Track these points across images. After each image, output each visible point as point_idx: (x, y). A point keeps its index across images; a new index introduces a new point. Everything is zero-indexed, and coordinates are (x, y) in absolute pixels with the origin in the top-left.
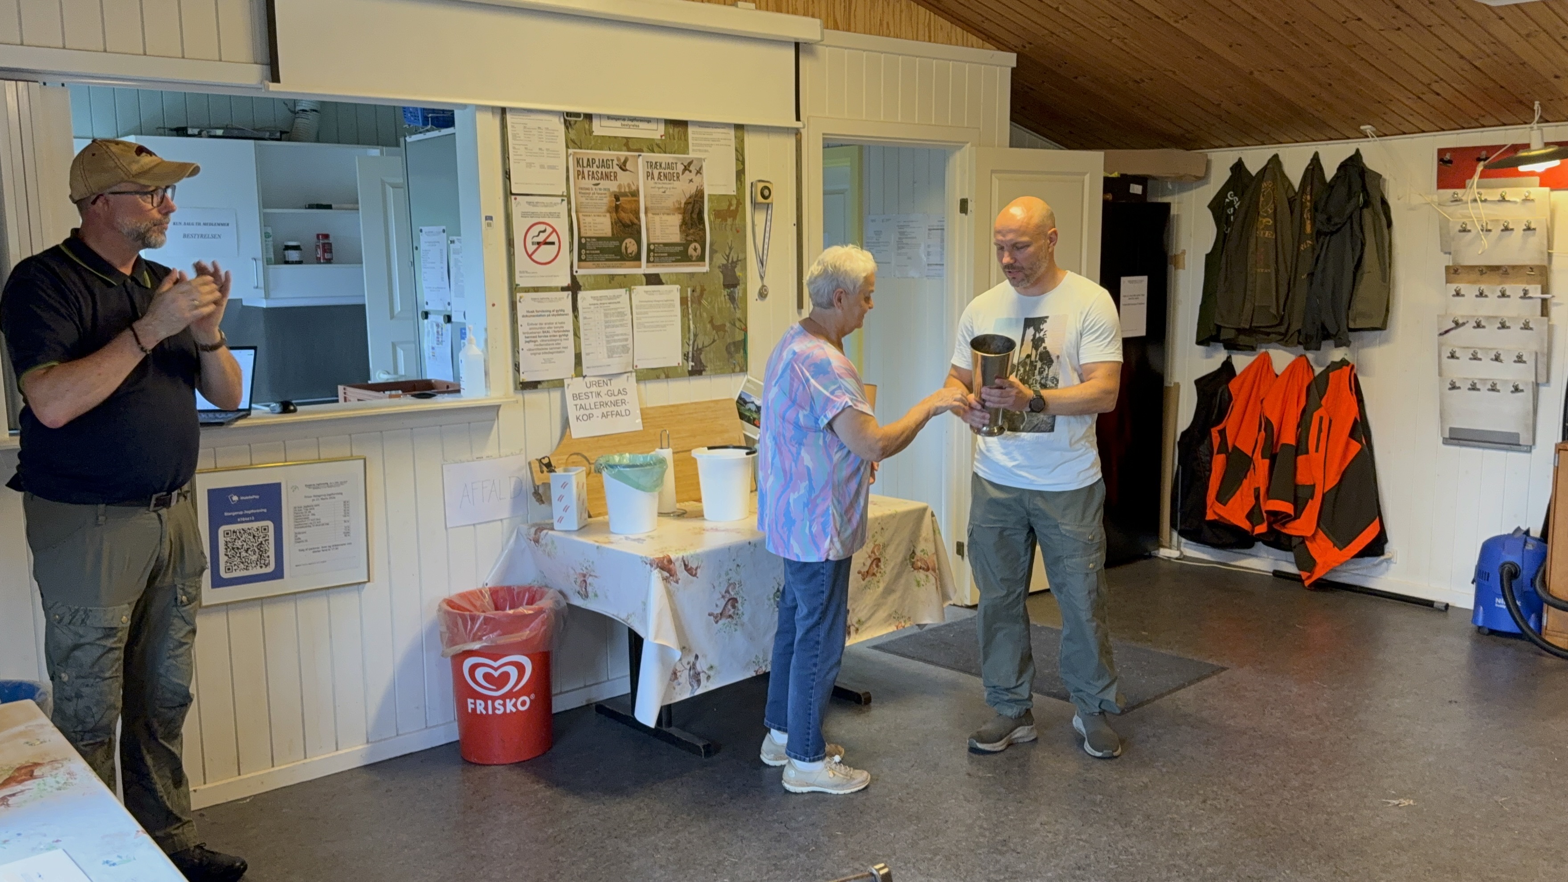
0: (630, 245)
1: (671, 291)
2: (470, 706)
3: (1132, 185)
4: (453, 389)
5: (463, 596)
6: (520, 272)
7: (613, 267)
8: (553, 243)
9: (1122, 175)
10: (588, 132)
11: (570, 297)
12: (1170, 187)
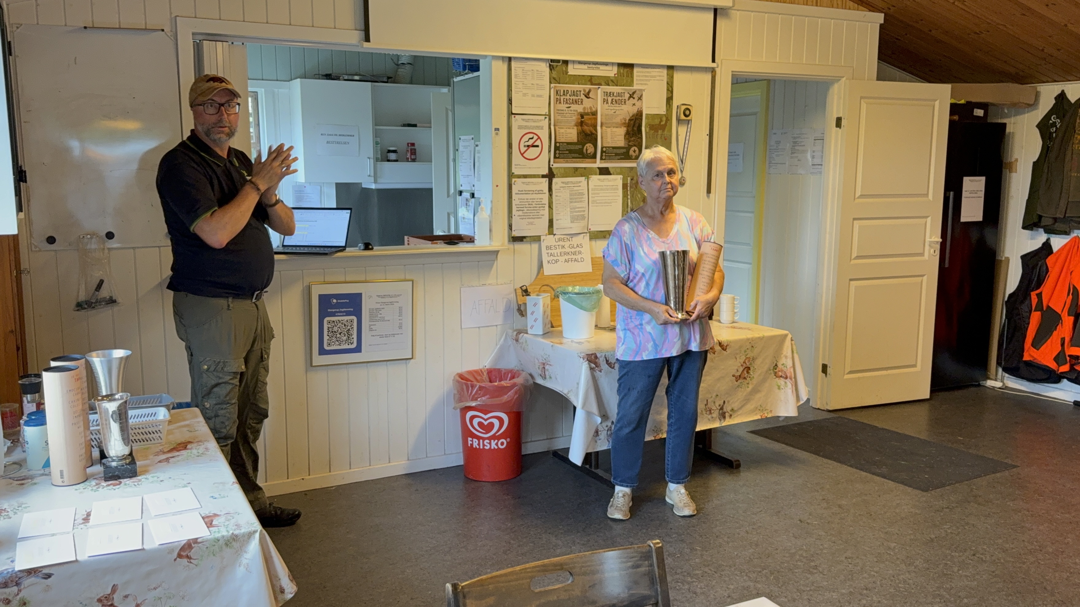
0: (589, 148)
1: (616, 179)
2: (470, 442)
3: (975, 110)
4: (471, 240)
5: (470, 372)
6: (515, 165)
7: (577, 162)
8: (537, 146)
9: (967, 102)
10: (565, 73)
11: (547, 182)
12: (1006, 111)
